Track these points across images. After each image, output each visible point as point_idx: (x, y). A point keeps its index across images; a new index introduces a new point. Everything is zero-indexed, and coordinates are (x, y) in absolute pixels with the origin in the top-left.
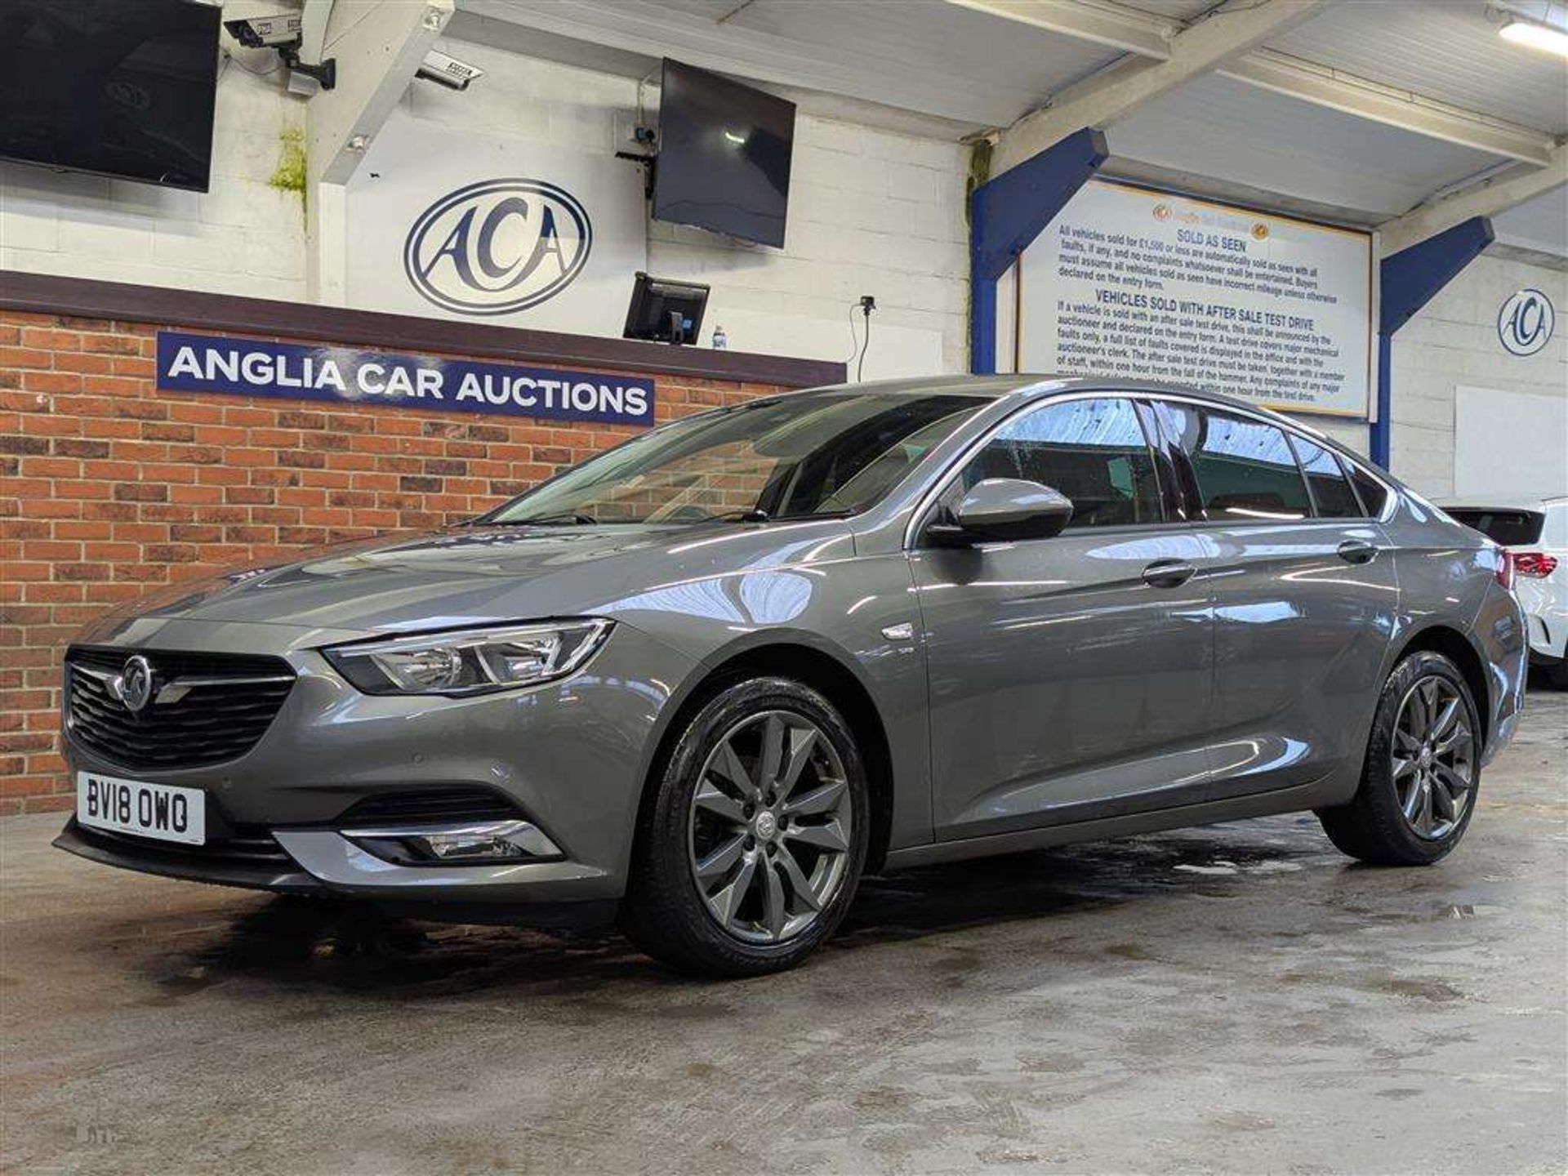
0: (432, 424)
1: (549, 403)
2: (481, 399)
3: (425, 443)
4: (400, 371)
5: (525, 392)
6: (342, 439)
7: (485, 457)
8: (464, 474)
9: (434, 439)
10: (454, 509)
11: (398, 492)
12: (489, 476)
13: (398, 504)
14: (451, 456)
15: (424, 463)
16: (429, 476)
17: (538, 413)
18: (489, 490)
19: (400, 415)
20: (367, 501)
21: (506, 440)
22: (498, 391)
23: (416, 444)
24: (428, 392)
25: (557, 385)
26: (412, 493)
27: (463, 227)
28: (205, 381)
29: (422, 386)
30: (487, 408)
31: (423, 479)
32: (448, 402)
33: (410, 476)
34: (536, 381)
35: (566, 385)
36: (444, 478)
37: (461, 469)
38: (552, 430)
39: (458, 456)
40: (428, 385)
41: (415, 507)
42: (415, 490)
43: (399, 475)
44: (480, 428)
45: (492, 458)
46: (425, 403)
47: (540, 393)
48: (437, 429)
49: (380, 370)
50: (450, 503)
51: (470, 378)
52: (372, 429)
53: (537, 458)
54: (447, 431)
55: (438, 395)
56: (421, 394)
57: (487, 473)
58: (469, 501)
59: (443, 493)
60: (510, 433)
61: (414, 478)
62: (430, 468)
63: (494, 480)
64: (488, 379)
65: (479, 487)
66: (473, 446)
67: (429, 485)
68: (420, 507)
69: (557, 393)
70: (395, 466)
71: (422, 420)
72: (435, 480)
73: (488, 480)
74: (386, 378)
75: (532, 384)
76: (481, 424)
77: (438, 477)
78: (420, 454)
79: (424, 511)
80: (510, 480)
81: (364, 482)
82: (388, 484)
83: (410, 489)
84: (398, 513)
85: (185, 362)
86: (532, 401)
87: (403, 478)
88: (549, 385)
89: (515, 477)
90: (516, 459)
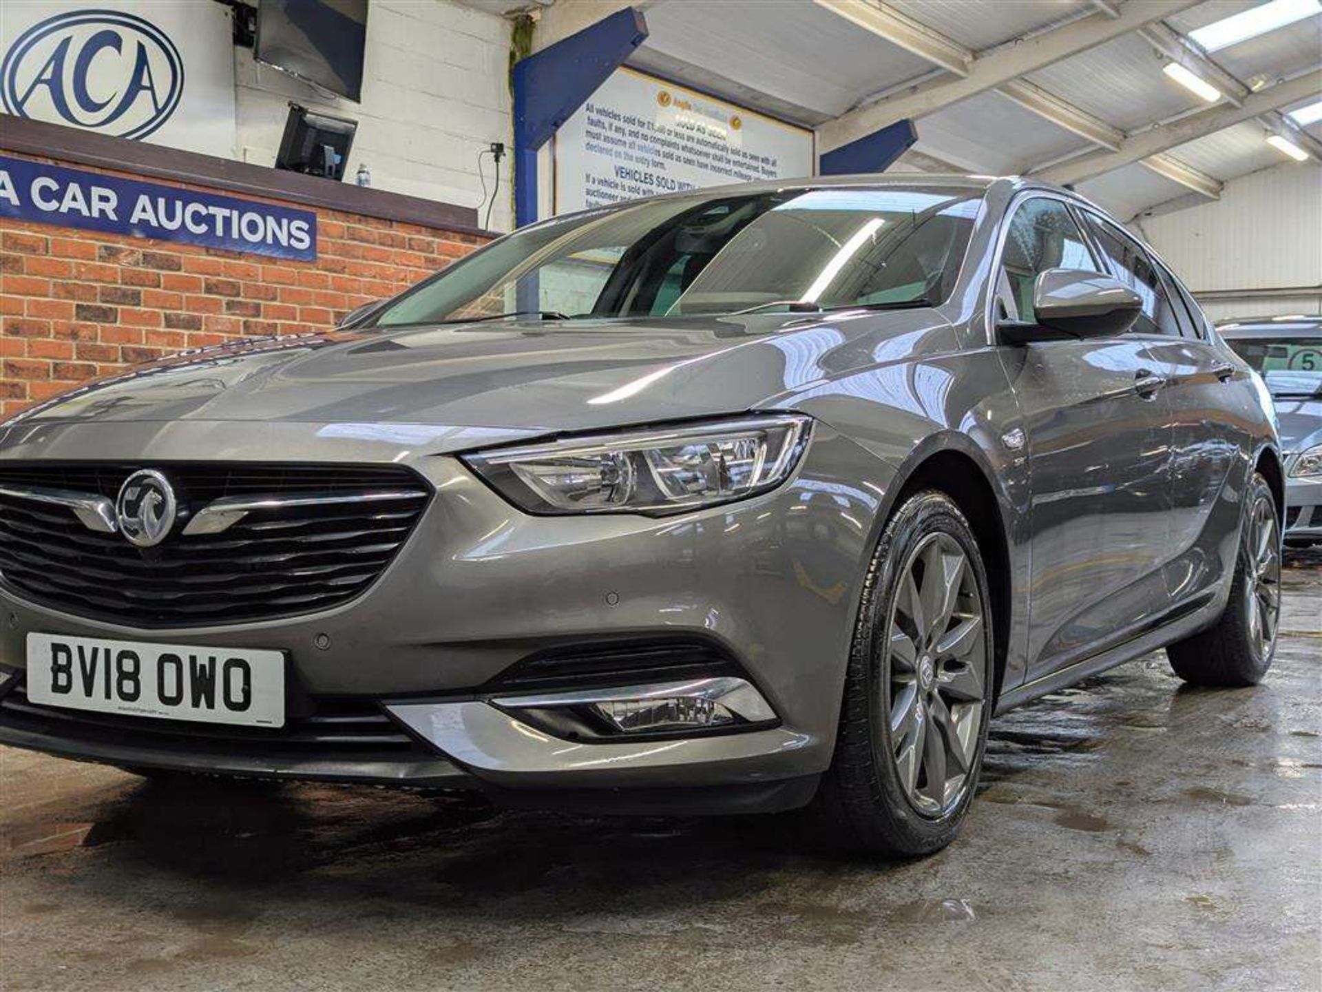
0: (106, 248)
1: (219, 232)
2: (154, 223)
3: (101, 268)
4: (74, 188)
5: (197, 218)
6: (17, 260)
7: (158, 286)
8: (138, 305)
9: (108, 265)
10: (129, 341)
11: (74, 321)
12: (162, 308)
13: (74, 334)
14: (126, 284)
15: (99, 290)
16: (105, 305)
17: (209, 242)
18: (163, 323)
19: (75, 237)
20: (42, 331)
21: (179, 269)
22: (171, 216)
23: (91, 269)
24: (102, 211)
25: (226, 212)
26: (89, 323)
27: (59, 57)
29: (97, 205)
30: (159, 234)
31: (99, 308)
32: (121, 227)
33: (85, 304)
34: (207, 207)
35: (235, 214)
36: (120, 307)
37: (135, 298)
38: (222, 260)
39: (132, 284)
40: (103, 205)
41: (91, 338)
42: (90, 320)
43: (75, 303)
44: (154, 255)
45: (165, 288)
46: (100, 225)
47: (210, 220)
48: (112, 253)
49: (54, 186)
50: (126, 335)
51: (144, 200)
52: (47, 252)
53: (209, 290)
54: (121, 256)
55: (113, 217)
56: (96, 214)
57: (159, 304)
58: (144, 332)
59: (118, 324)
60: (182, 261)
61: (89, 307)
62: (107, 295)
63: (168, 312)
64: (161, 202)
65: (152, 319)
66: (147, 273)
67: (105, 315)
68: (96, 338)
69: (227, 221)
70: (70, 292)
71: (96, 243)
72: (111, 309)
73: (162, 312)
74: (59, 196)
75: (203, 211)
76: (154, 250)
77: (113, 306)
78: (96, 281)
79: (99, 343)
80: (184, 313)
81: (39, 309)
82: (61, 311)
83: (85, 319)
84: (74, 344)
86: (203, 229)
87: (78, 306)
88: (220, 213)
89: (188, 310)
90: (188, 290)
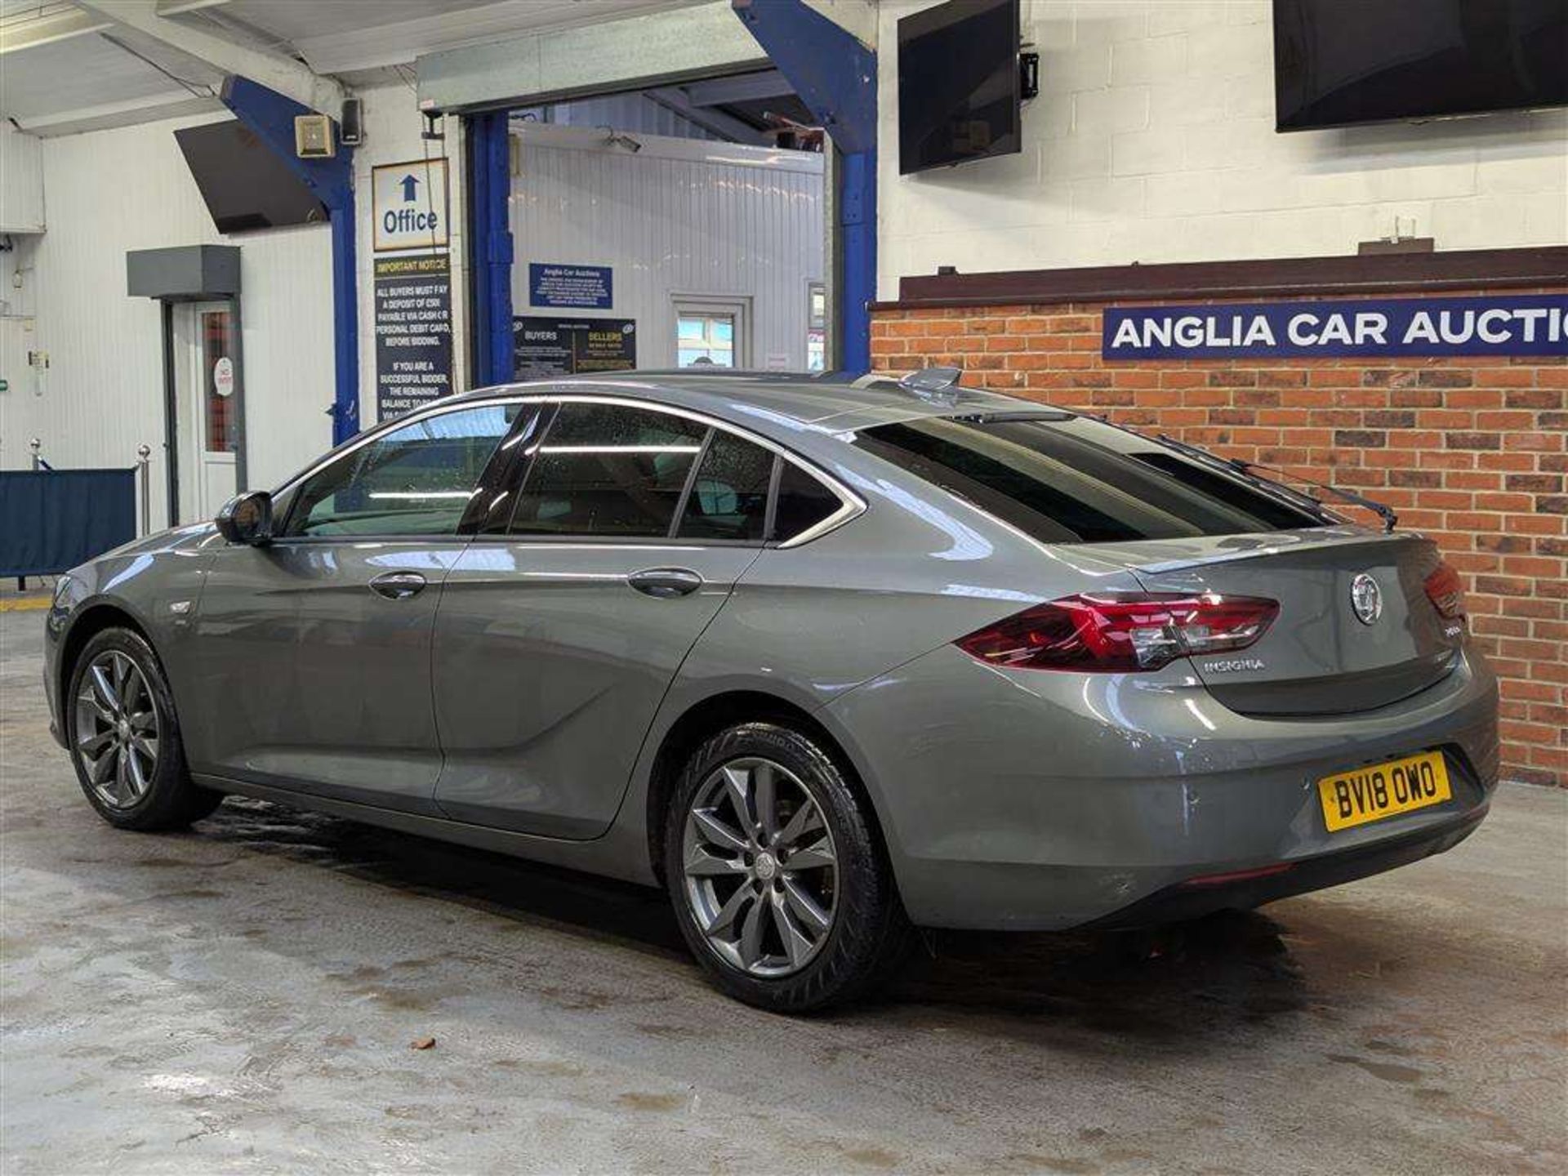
0: (1373, 373)
1: (1529, 335)
2: (1434, 339)
3: (1367, 393)
4: (1336, 319)
5: (1495, 326)
6: (1272, 395)
7: (1440, 405)
8: (1413, 426)
9: (1375, 389)
10: (1398, 465)
11: (1333, 447)
12: (1444, 428)
13: (1332, 460)
14: (1396, 406)
15: (1362, 416)
16: (1369, 430)
17: (1515, 349)
18: (1444, 444)
19: (1337, 366)
20: (1298, 458)
21: (1469, 385)
22: (1456, 328)
23: (1351, 396)
24: (1368, 338)
25: (1542, 313)
26: (1350, 448)
28: (1142, 349)
29: (1361, 331)
30: (1444, 350)
31: (1363, 433)
32: (1395, 347)
33: (1347, 430)
34: (1511, 313)
35: (1555, 313)
36: (1388, 431)
37: (1409, 421)
38: (1535, 368)
39: (1403, 406)
40: (1369, 331)
41: (1351, 463)
42: (1351, 445)
43: (1333, 429)
44: (1433, 374)
45: (1449, 406)
46: (1369, 350)
47: (1517, 326)
48: (1380, 377)
49: (1313, 320)
50: (1393, 458)
51: (1422, 317)
52: (1305, 383)
53: (1511, 403)
54: (1392, 378)
55: (1380, 340)
56: (1359, 340)
57: (1441, 424)
58: (1418, 455)
59: (1386, 448)
60: (1473, 375)
61: (1350, 432)
62: (1370, 420)
63: (1451, 432)
64: (1445, 316)
65: (1432, 440)
66: (1424, 394)
67: (1367, 440)
68: (1358, 464)
69: (1542, 325)
70: (1329, 420)
71: (1361, 369)
72: (1376, 433)
73: (1443, 433)
74: (1318, 330)
75: (1505, 316)
76: (1437, 368)
77: (1378, 430)
78: (1359, 406)
79: (1362, 467)
80: (1473, 431)
81: (1294, 438)
82: (1322, 439)
83: (1345, 444)
84: (1333, 470)
85: (1126, 333)
86: (1505, 336)
87: (1338, 433)
88: (1530, 316)
89: (1479, 428)
90: (1480, 406)
